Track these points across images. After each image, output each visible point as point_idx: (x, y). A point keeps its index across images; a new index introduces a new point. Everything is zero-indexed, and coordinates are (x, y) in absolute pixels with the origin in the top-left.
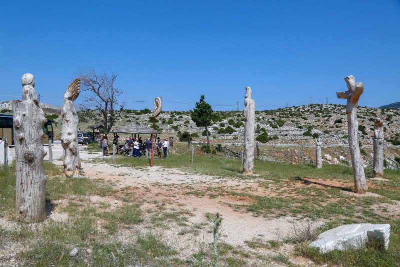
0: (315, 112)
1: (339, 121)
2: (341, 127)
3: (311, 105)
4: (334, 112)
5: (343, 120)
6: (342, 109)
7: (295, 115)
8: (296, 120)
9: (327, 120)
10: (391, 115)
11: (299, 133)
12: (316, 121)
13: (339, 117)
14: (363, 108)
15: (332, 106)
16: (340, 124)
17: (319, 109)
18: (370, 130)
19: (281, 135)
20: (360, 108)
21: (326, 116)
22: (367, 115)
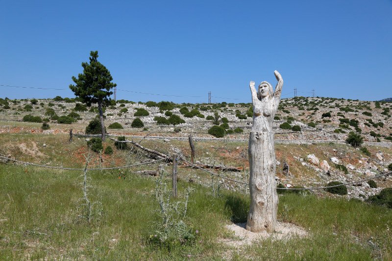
0: (299, 105)
1: (328, 115)
2: (330, 121)
3: (295, 99)
4: (321, 105)
5: (331, 114)
6: (330, 102)
9: (313, 114)
10: (388, 108)
12: (299, 115)
13: (327, 110)
14: (354, 101)
15: (319, 99)
16: (328, 118)
17: (305, 103)
18: (364, 126)
20: (351, 101)
21: (312, 109)
22: (360, 109)
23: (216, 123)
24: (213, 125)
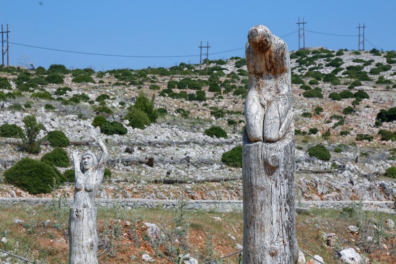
3: (302, 55)
4: (381, 81)
7: (228, 90)
8: (231, 108)
9: (349, 111)
11: (207, 153)
12: (305, 115)
15: (378, 59)
17: (329, 70)
19: (127, 163)
21: (345, 95)
23: (31, 147)
24: (22, 156)
